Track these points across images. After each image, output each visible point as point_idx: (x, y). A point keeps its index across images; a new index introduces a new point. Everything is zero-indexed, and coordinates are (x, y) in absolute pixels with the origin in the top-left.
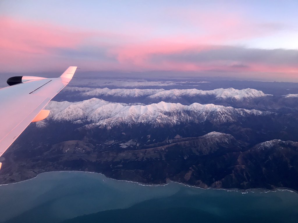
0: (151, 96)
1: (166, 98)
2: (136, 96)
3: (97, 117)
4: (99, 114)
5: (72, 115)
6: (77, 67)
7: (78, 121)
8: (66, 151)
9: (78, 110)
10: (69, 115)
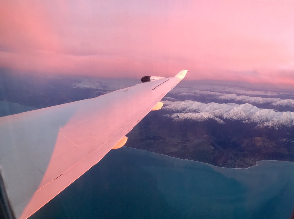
0: (274, 104)
1: (286, 106)
2: (261, 103)
3: (257, 119)
4: (259, 117)
5: (238, 116)
6: (187, 71)
7: (246, 121)
8: (258, 145)
9: (241, 113)
10: (235, 115)
